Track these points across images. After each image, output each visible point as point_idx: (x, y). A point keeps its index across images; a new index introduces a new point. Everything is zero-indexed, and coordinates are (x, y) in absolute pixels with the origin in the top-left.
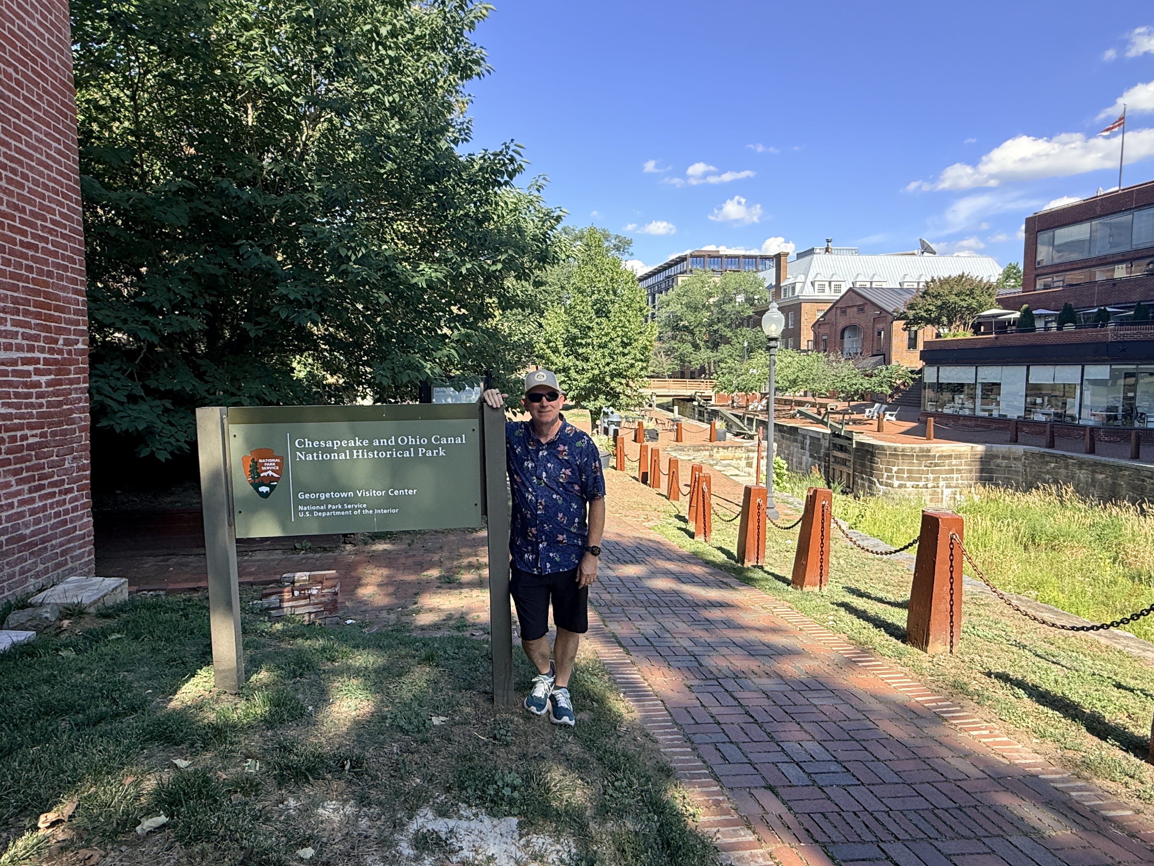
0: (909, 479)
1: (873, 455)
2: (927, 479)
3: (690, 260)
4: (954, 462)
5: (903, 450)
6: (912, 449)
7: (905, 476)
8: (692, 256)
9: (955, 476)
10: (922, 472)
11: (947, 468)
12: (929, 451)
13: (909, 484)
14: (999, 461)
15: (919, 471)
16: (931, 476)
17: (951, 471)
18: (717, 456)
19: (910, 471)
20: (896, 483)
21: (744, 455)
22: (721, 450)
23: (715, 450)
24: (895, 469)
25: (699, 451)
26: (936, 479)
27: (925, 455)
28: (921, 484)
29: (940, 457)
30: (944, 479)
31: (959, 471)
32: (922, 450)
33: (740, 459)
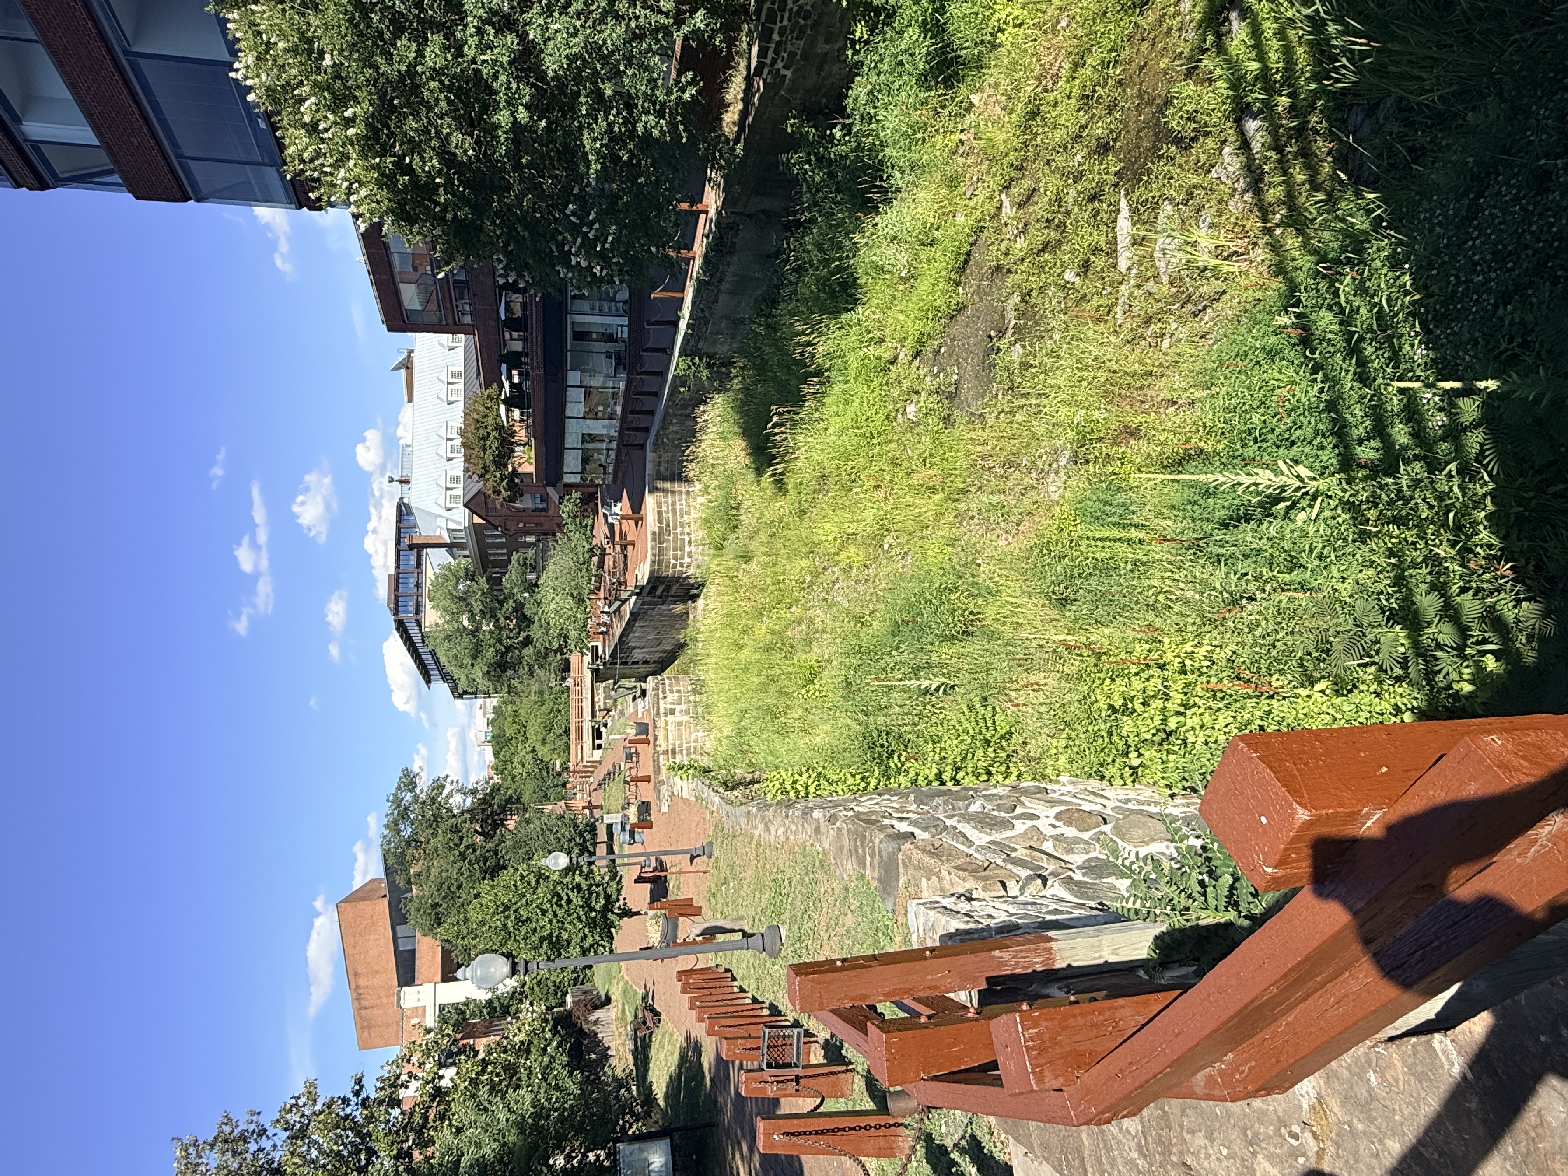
0: (682, 549)
1: (659, 578)
2: (682, 534)
3: (401, 615)
4: (664, 508)
5: (654, 555)
6: (652, 548)
7: (679, 553)
8: (396, 613)
9: (678, 507)
10: (675, 538)
11: (670, 515)
12: (654, 533)
13: (687, 549)
14: (662, 469)
15: (675, 541)
16: (679, 530)
17: (674, 511)
18: (664, 747)
19: (675, 549)
20: (687, 560)
21: (663, 718)
22: (658, 743)
23: (658, 749)
24: (673, 562)
25: (659, 767)
26: (682, 525)
27: (658, 537)
28: (687, 539)
29: (660, 522)
30: (682, 517)
31: (674, 504)
32: (654, 540)
33: (666, 722)
